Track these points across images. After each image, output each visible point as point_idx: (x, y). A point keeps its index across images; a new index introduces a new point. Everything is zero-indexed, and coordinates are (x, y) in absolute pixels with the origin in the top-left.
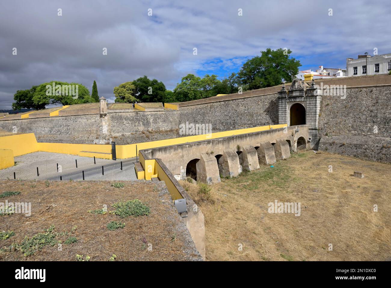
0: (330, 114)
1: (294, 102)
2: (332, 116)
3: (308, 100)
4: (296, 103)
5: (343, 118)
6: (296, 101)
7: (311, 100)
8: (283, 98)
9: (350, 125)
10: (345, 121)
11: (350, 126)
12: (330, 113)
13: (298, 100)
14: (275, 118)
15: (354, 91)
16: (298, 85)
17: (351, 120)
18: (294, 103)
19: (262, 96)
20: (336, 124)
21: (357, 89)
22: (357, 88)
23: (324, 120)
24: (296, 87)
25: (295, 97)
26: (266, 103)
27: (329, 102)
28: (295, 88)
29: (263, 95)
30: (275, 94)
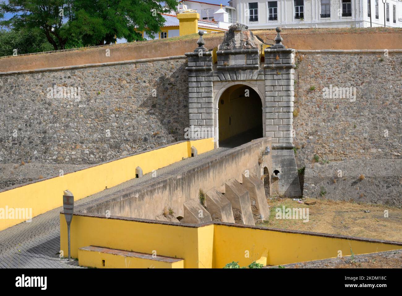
0: (320, 112)
1: (233, 81)
2: (324, 114)
3: (269, 77)
4: (237, 83)
5: (349, 119)
6: (237, 80)
7: (275, 77)
8: (202, 71)
9: (366, 135)
10: (355, 127)
11: (365, 138)
12: (318, 109)
13: (243, 77)
14: (175, 124)
15: (368, 61)
16: (242, 41)
17: (368, 124)
18: (233, 84)
19: (130, 63)
20: (336, 134)
21: (372, 57)
22: (374, 53)
23: (307, 125)
24: (238, 45)
25: (235, 70)
26: (145, 82)
27: (314, 84)
28: (234, 47)
29: (134, 61)
30: (171, 59)
